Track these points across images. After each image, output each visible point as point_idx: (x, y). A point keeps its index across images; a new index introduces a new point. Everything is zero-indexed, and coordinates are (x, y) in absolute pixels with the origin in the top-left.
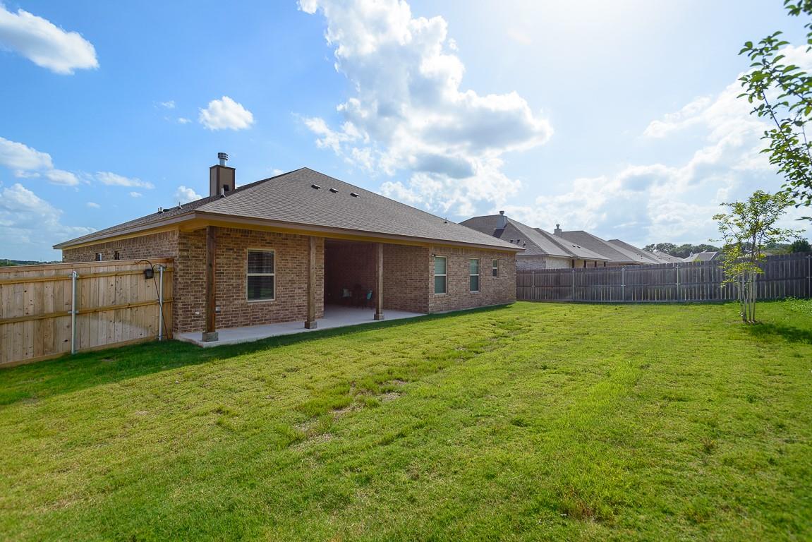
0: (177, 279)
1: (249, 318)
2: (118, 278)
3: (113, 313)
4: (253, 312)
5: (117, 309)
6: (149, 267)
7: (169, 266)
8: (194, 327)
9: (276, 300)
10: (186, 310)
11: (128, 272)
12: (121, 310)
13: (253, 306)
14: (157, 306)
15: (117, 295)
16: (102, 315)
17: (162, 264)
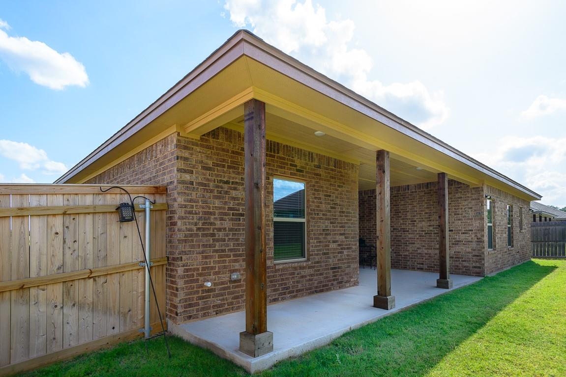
0: (175, 224)
1: (278, 290)
2: (68, 220)
3: (58, 289)
4: (283, 280)
5: (68, 282)
6: (126, 199)
7: (160, 200)
8: (203, 309)
9: (308, 260)
10: (190, 279)
11: (87, 207)
12: (76, 283)
13: (283, 270)
14: (141, 273)
15: (68, 252)
16: (38, 295)
17: (147, 196)
